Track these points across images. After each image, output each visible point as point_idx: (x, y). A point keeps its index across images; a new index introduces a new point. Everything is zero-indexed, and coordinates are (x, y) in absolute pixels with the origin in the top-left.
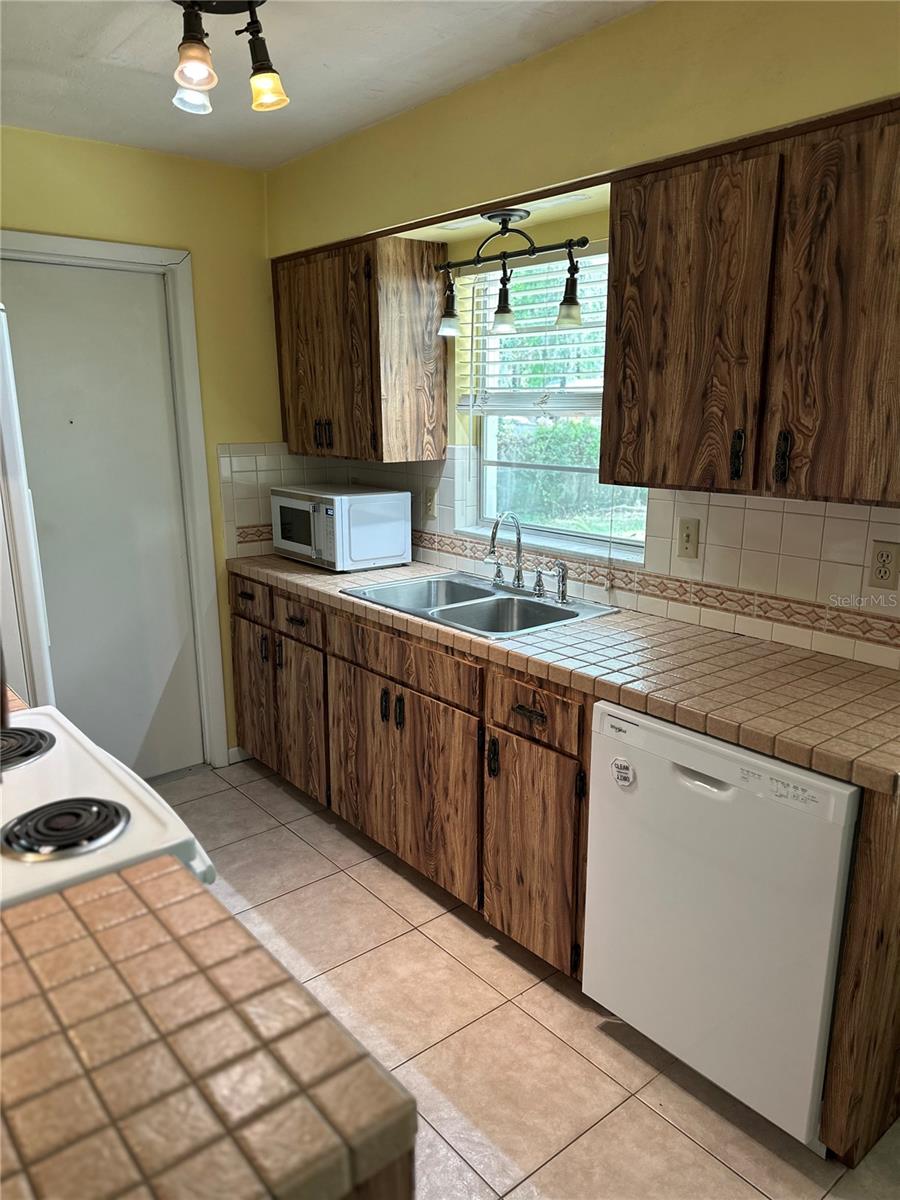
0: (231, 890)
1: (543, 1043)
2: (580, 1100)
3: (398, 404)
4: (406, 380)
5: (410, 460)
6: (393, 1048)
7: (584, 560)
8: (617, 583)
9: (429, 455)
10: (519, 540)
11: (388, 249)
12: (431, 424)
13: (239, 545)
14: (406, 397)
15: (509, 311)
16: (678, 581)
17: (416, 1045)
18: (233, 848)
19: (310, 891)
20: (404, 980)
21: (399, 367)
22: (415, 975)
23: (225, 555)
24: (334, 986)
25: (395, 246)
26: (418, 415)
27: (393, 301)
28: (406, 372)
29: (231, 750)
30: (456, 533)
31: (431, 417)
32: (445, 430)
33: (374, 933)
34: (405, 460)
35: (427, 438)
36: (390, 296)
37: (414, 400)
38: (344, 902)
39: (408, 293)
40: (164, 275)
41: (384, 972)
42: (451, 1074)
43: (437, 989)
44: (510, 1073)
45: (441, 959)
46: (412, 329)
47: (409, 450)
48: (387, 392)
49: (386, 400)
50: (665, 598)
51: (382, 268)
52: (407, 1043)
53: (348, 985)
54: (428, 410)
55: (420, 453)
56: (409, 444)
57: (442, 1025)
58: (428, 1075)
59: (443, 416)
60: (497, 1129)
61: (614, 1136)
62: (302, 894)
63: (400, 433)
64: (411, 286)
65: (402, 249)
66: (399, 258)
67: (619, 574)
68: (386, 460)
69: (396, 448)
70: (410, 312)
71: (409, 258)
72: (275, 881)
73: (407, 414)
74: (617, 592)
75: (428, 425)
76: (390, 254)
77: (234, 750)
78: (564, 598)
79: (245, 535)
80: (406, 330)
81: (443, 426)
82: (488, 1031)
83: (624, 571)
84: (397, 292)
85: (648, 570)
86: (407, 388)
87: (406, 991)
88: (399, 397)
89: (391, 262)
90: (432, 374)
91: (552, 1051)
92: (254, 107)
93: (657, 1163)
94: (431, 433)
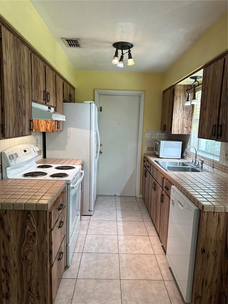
0: (121, 217)
1: (154, 263)
2: (152, 275)
3: (177, 121)
4: (180, 116)
5: (179, 134)
6: (125, 251)
7: (210, 160)
8: (215, 166)
9: (185, 133)
10: (196, 153)
11: (178, 88)
12: (186, 126)
13: (147, 151)
14: (180, 119)
15: (195, 99)
16: (224, 166)
17: (129, 252)
18: (127, 211)
19: (134, 223)
20: (138, 243)
21: (178, 113)
22: (140, 243)
23: (144, 153)
24: (124, 238)
25: (180, 86)
26: (183, 123)
27: (178, 99)
28: (180, 114)
29: (140, 195)
30: (191, 152)
31: (187, 124)
32: (191, 127)
33: (140, 233)
34: (178, 134)
35: (185, 129)
36: (178, 97)
37: (182, 120)
38: (139, 226)
39: (183, 96)
40: (140, 96)
41: (135, 240)
42: (131, 259)
43: (142, 247)
44: (142, 265)
45: (148, 242)
46: (183, 104)
47: (179, 131)
48: (174, 118)
49: (174, 120)
50: (222, 171)
51: (176, 91)
52: (128, 251)
53: (127, 239)
54: (186, 122)
55: (182, 132)
56: (179, 130)
57: (138, 252)
58: (126, 257)
59: (190, 124)
60: (130, 270)
61: (152, 284)
62: (132, 222)
63: (177, 128)
64: (184, 95)
65: (182, 87)
66: (181, 89)
67: (215, 164)
68: (173, 133)
69: (175, 130)
70: (183, 101)
71: (184, 89)
72: (130, 219)
73: (180, 123)
74: (214, 169)
75: (185, 126)
76: (179, 88)
77: (141, 195)
78: (202, 168)
79: (149, 149)
80: (181, 104)
81: (190, 126)
82: (145, 257)
83: (216, 163)
84: (180, 96)
85: (220, 163)
86: (180, 117)
87: (136, 244)
88: (178, 119)
89: (179, 90)
90: (188, 114)
91: (154, 266)
92: (128, 65)
93: (155, 292)
94: (186, 128)
